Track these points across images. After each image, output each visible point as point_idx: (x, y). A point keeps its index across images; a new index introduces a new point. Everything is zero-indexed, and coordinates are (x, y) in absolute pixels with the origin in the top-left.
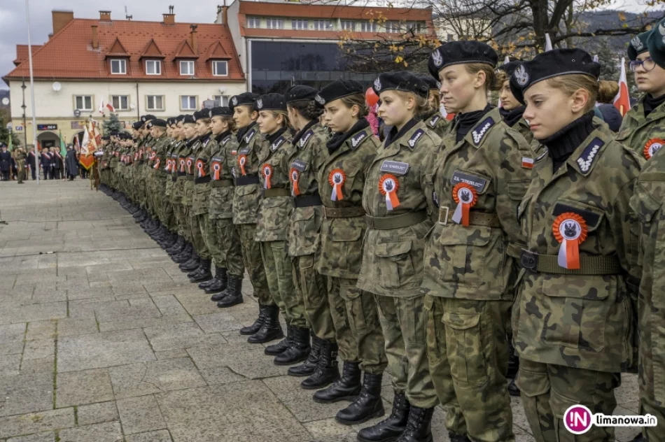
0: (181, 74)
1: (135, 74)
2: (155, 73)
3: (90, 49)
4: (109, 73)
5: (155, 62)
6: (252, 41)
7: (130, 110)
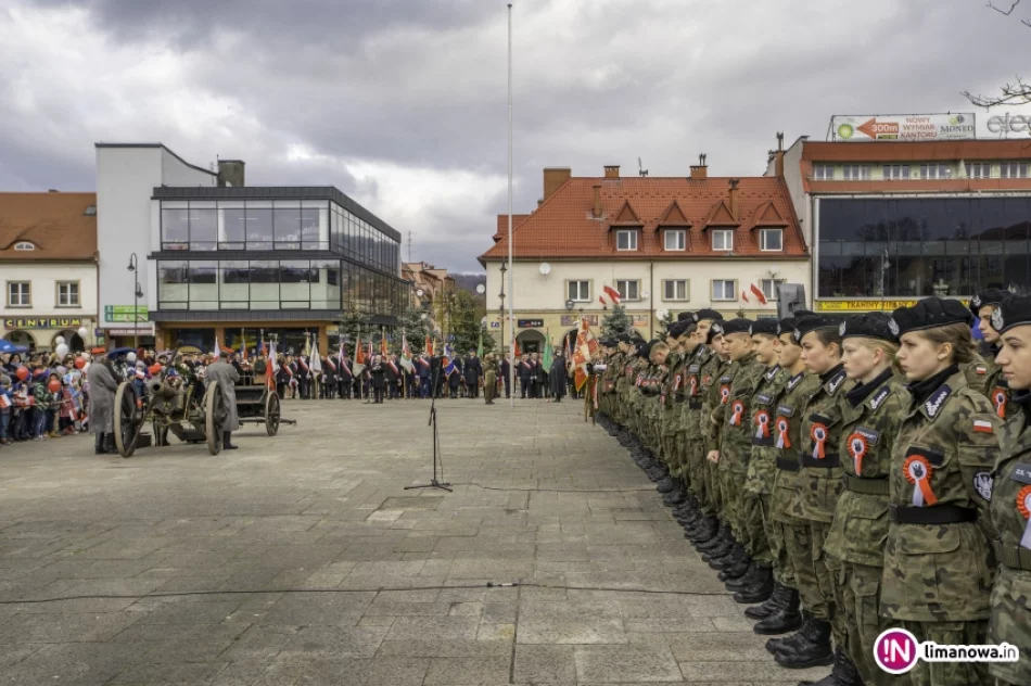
0: (714, 249)
1: (649, 251)
2: (677, 249)
3: (589, 217)
4: (614, 249)
5: (677, 233)
6: (821, 200)
7: (641, 300)
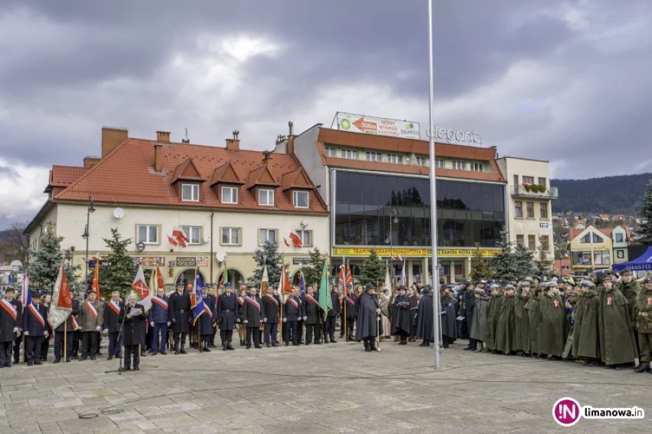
1: (210, 202)
2: (232, 202)
3: (152, 171)
4: (180, 200)
5: (232, 189)
6: (337, 172)
7: (203, 243)
